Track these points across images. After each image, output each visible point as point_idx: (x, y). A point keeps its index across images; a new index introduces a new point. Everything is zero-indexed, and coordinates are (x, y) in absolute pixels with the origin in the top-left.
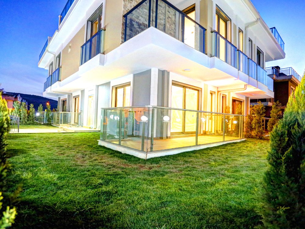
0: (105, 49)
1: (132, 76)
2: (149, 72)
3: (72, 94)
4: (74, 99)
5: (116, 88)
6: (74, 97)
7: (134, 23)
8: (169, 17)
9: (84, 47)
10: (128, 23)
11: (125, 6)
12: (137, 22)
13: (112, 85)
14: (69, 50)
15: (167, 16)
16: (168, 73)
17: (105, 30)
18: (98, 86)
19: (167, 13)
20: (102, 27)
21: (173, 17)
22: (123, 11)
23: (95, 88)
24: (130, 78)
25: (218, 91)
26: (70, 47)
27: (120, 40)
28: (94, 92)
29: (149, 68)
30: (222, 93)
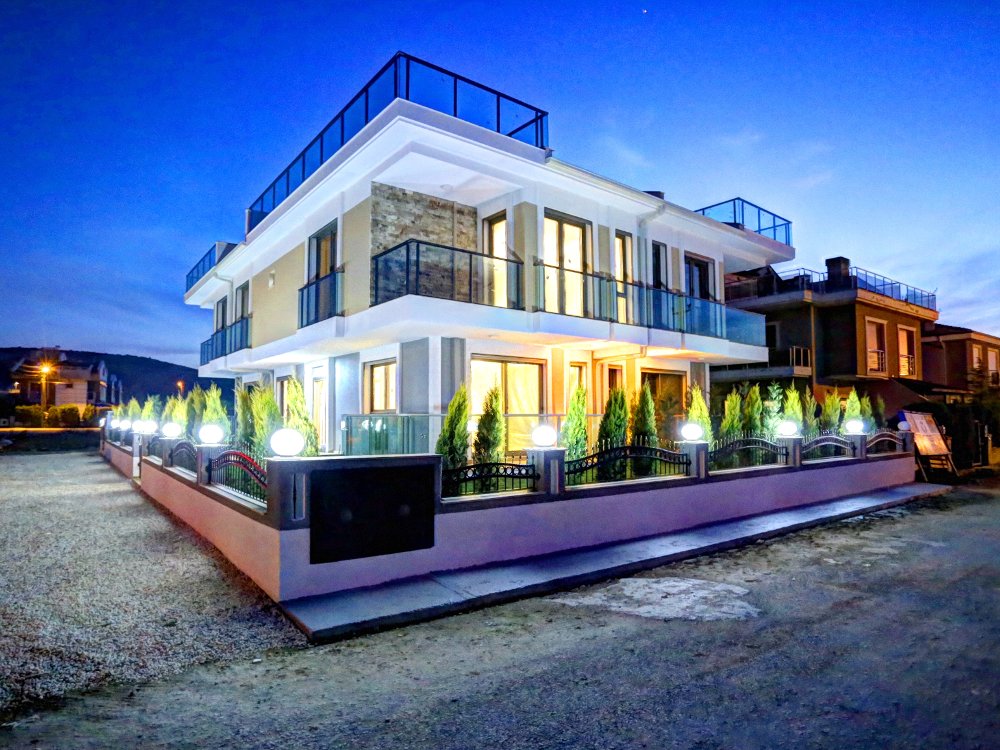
0: (345, 308)
1: (397, 346)
2: (424, 342)
3: (273, 372)
4: (279, 383)
5: (372, 367)
6: (278, 379)
7: (391, 264)
8: (462, 233)
9: (305, 291)
10: (380, 266)
11: (374, 241)
12: (397, 262)
13: (363, 359)
14: (271, 283)
15: (456, 233)
16: (462, 341)
17: (343, 272)
18: (335, 359)
19: (456, 225)
20: (338, 264)
21: (472, 229)
22: (372, 250)
23: (326, 363)
24: (394, 351)
25: (595, 361)
26: (273, 276)
27: (368, 300)
28: (324, 373)
29: (425, 336)
30: (606, 363)
